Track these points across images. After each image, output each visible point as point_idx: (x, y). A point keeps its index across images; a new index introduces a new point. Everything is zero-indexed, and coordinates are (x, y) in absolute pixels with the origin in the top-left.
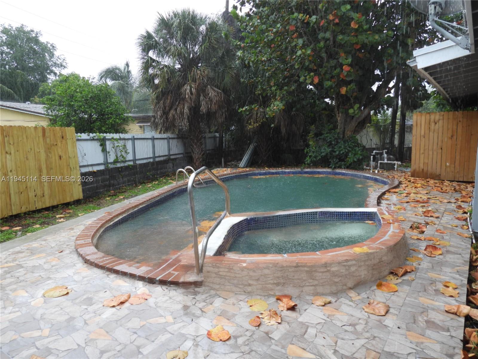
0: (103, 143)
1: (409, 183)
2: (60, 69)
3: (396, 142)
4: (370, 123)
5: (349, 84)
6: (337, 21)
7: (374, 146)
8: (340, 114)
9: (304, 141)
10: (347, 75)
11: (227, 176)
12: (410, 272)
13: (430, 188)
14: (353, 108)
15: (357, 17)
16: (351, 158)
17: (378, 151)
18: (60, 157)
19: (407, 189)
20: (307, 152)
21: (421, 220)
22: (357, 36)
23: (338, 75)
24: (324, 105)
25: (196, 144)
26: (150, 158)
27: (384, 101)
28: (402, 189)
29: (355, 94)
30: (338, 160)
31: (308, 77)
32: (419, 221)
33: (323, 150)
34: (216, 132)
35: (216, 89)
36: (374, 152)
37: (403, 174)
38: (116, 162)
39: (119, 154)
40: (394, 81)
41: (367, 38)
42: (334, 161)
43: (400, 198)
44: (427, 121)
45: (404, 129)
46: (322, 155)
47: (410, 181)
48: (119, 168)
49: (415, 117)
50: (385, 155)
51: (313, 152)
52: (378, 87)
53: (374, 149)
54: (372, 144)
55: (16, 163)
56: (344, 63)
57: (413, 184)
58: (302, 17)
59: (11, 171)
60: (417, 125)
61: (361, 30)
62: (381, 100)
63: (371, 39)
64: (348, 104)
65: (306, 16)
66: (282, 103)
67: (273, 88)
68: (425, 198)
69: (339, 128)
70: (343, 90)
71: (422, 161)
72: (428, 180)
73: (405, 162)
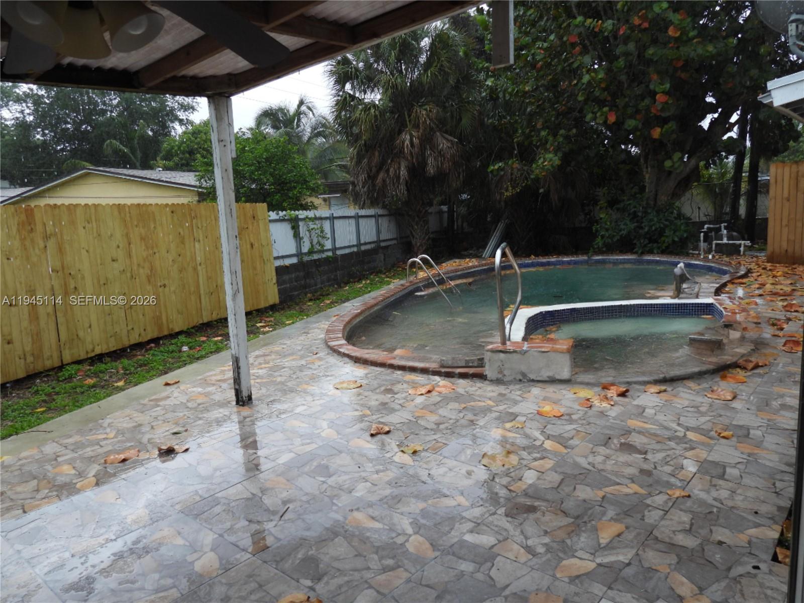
0: (294, 223)
1: (763, 271)
2: (187, 113)
3: (742, 211)
4: (698, 181)
5: (666, 123)
6: (646, 25)
7: (704, 219)
8: (649, 169)
9: (586, 214)
10: (663, 110)
11: (472, 270)
12: (762, 366)
13: (797, 277)
14: (670, 158)
15: (678, 20)
16: (670, 236)
17: (712, 226)
18: (252, 245)
19: (760, 279)
20: (597, 231)
21: (781, 315)
22: (678, 48)
23: (648, 109)
24: (623, 156)
25: (417, 224)
26: (353, 246)
27: (722, 145)
28: (752, 279)
29: (674, 136)
30: (647, 241)
31: (598, 114)
32: (777, 317)
33: (622, 227)
34: (443, 203)
35: (450, 138)
36: (706, 226)
37: (755, 259)
38: (311, 252)
39: (315, 241)
40: (739, 112)
41: (695, 50)
42: (641, 243)
43: (749, 291)
44: (792, 175)
45: (757, 189)
46: (621, 233)
47: (764, 269)
48: (315, 260)
49: (773, 169)
50: (725, 232)
51: (607, 230)
52: (712, 123)
53: (704, 223)
54: (701, 215)
55: (205, 253)
56: (657, 90)
57: (770, 273)
58: (591, 23)
59: (200, 264)
60: (776, 182)
61: (685, 38)
62: (718, 144)
63: (700, 51)
64: (663, 153)
65: (597, 22)
66: (556, 155)
67: (543, 133)
68: (788, 289)
69: (647, 190)
70: (656, 133)
71: (785, 237)
72: (794, 266)
73: (757, 243)
